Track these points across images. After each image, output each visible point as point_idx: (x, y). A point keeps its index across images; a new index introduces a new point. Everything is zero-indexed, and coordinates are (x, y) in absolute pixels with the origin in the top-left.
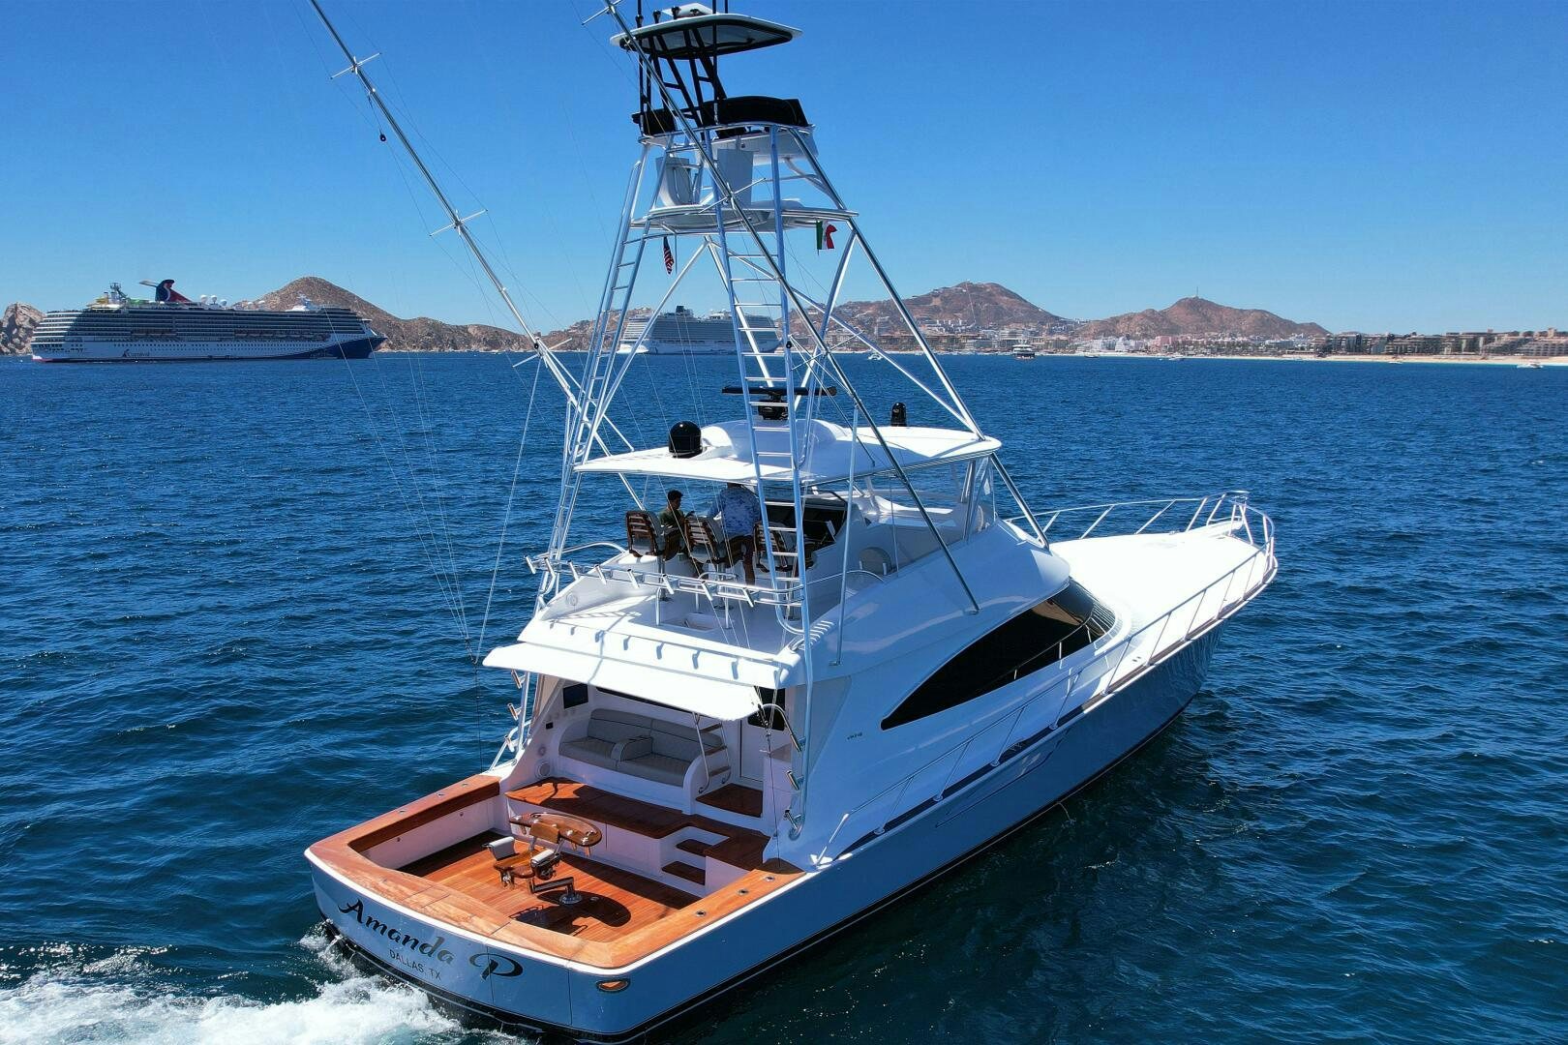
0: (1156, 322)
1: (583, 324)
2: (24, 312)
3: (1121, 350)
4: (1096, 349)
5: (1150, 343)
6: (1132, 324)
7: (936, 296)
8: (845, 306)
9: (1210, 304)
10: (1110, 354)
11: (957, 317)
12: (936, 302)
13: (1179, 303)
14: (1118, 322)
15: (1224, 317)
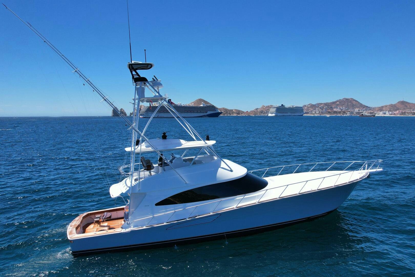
0: (393, 108)
1: (257, 109)
2: (143, 107)
3: (387, 115)
4: (381, 114)
5: (395, 112)
6: (387, 108)
7: (338, 101)
8: (316, 104)
9: (407, 102)
10: (384, 115)
11: (343, 106)
12: (338, 103)
13: (398, 102)
14: (383, 107)
15: (411, 106)
